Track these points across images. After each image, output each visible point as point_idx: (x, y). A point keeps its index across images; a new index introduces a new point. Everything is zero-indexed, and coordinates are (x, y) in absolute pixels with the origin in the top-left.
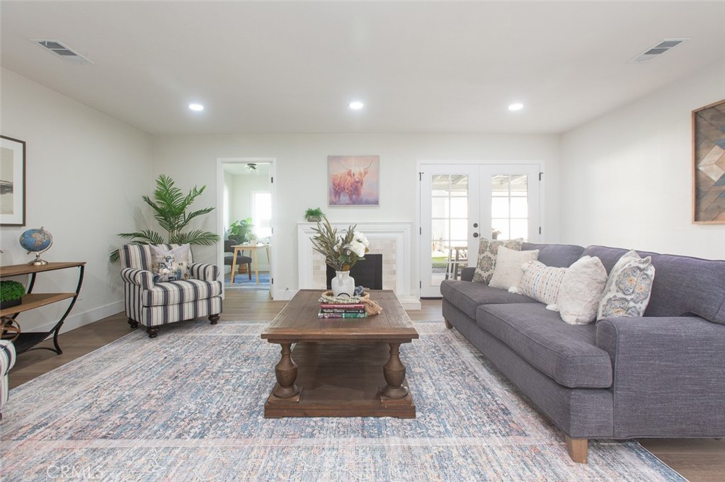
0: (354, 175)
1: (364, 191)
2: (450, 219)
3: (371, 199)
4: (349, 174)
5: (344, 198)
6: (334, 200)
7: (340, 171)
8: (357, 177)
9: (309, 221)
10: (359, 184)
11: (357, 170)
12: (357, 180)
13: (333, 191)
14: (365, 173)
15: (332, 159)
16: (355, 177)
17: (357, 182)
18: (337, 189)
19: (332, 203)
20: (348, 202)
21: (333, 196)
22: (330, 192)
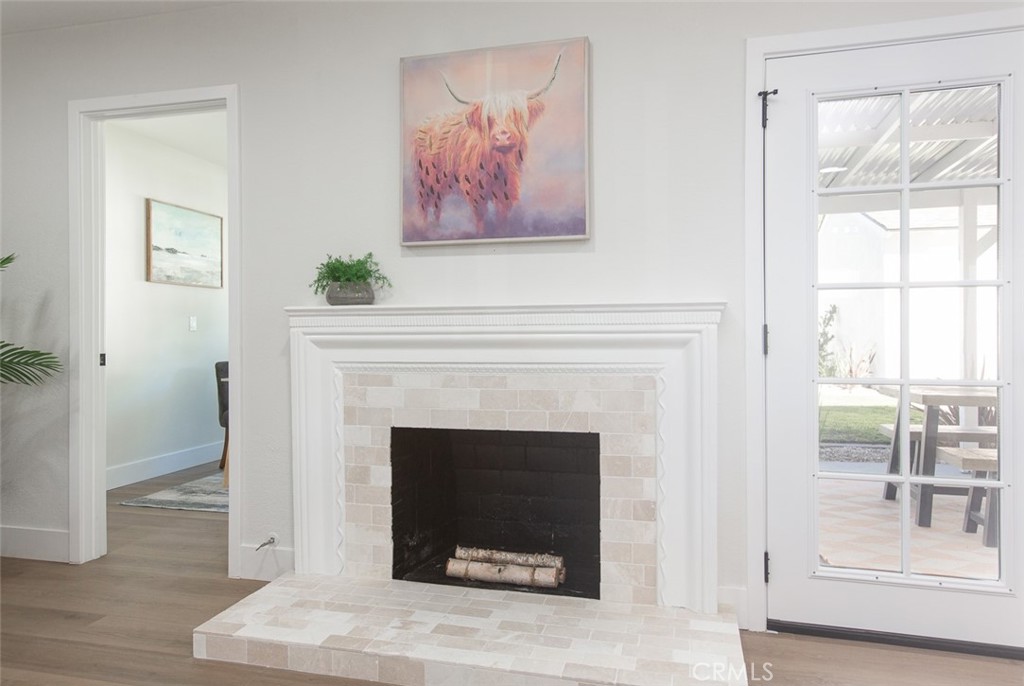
0: (491, 122)
1: (531, 183)
2: (903, 288)
3: (557, 212)
4: (474, 120)
5: (456, 213)
6: (420, 222)
7: (441, 113)
8: (501, 133)
9: (333, 300)
10: (511, 158)
11: (501, 101)
12: (503, 140)
13: (415, 188)
14: (535, 112)
15: (414, 69)
16: (497, 129)
17: (504, 150)
18: (431, 180)
19: (415, 237)
20: (470, 228)
21: (416, 209)
22: (406, 192)
